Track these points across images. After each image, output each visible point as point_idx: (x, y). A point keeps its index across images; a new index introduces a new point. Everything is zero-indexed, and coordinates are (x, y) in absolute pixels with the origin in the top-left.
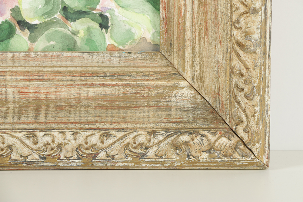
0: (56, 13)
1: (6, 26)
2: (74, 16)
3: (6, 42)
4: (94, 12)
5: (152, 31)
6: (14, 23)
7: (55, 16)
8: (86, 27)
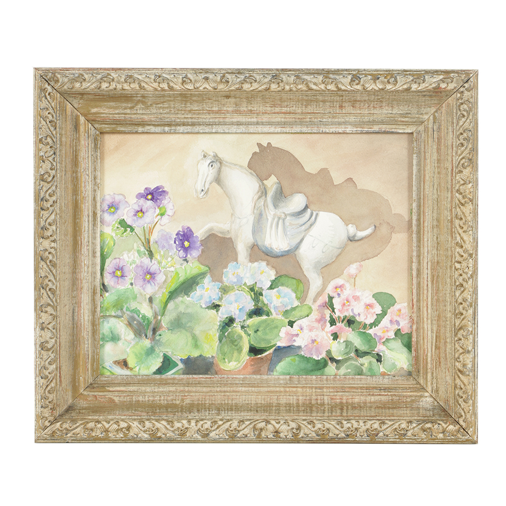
0: (351, 353)
1: (323, 360)
2: (362, 355)
3: (322, 370)
4: (374, 352)
5: (407, 364)
6: (327, 359)
7: (351, 355)
8: (369, 361)
